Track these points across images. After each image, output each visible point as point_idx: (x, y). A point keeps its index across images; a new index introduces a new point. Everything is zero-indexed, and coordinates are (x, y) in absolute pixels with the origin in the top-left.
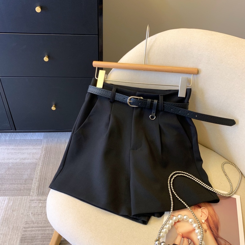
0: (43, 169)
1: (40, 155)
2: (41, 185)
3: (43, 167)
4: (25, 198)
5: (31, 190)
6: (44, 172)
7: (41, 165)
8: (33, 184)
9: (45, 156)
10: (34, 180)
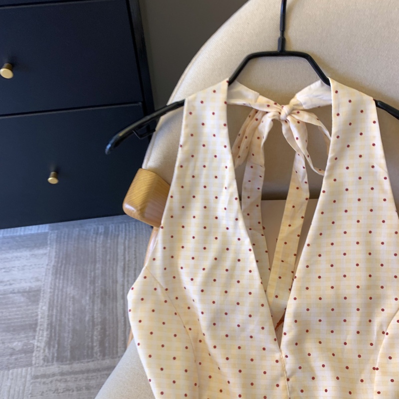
0: (55, 301)
1: (46, 269)
2: (53, 338)
3: (54, 295)
4: (22, 372)
5: (32, 352)
6: (57, 306)
7: (50, 292)
8: (36, 337)
9: (57, 269)
10: (38, 329)
